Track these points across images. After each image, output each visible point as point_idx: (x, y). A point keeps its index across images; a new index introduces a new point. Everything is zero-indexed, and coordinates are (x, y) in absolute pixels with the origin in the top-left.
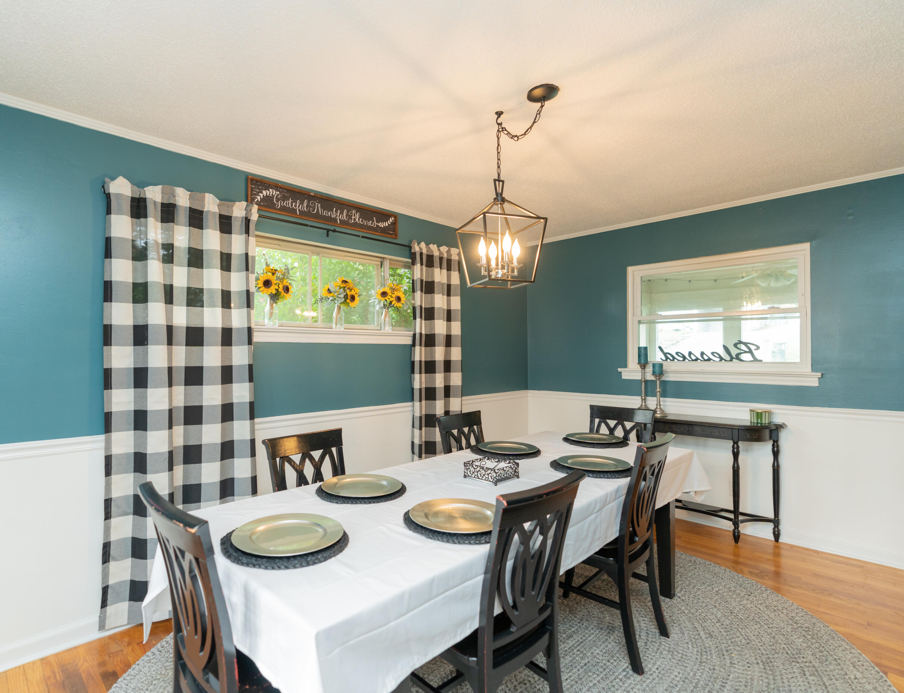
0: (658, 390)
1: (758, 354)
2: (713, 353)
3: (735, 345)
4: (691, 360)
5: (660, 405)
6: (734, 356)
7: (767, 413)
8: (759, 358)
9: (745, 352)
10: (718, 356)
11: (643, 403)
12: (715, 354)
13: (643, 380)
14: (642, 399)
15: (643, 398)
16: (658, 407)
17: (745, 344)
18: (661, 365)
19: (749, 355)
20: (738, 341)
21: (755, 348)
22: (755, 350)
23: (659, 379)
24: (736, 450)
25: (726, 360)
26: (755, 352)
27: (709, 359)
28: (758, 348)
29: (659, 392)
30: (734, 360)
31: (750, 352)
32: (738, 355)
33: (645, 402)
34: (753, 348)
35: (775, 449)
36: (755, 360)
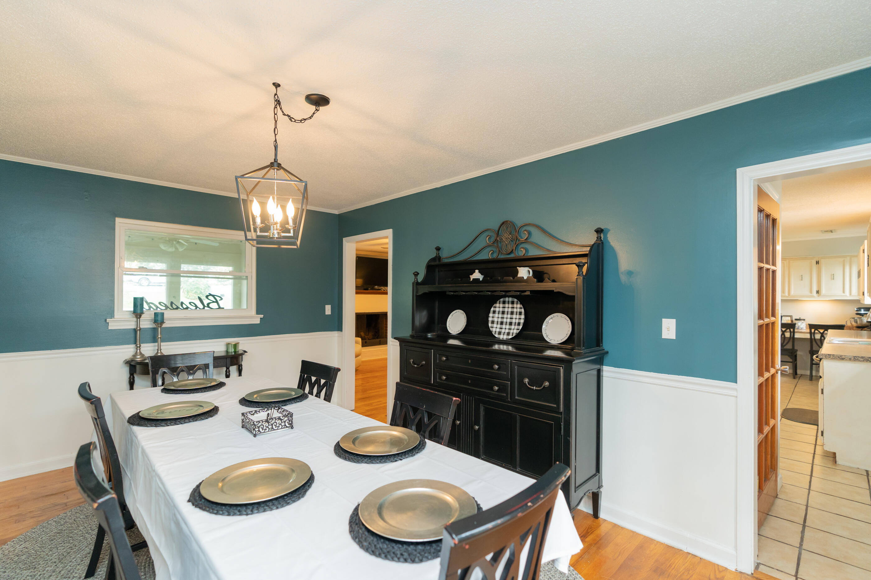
0: (159, 336)
1: (222, 304)
2: (190, 303)
3: (207, 297)
4: (183, 309)
5: (161, 350)
6: (206, 305)
7: (230, 345)
8: (222, 306)
9: (214, 302)
10: (194, 306)
11: (138, 351)
12: (191, 303)
13: (138, 328)
14: (137, 347)
15: (138, 345)
16: (159, 351)
17: (213, 296)
18: (163, 314)
19: (216, 304)
20: (209, 294)
21: (220, 299)
22: (220, 300)
23: (161, 326)
24: (228, 373)
25: (200, 309)
26: (220, 302)
27: (187, 308)
28: (222, 299)
29: (160, 338)
30: (206, 307)
31: (217, 302)
32: (208, 304)
33: (140, 350)
34: (218, 299)
35: (240, 368)
36: (220, 308)
